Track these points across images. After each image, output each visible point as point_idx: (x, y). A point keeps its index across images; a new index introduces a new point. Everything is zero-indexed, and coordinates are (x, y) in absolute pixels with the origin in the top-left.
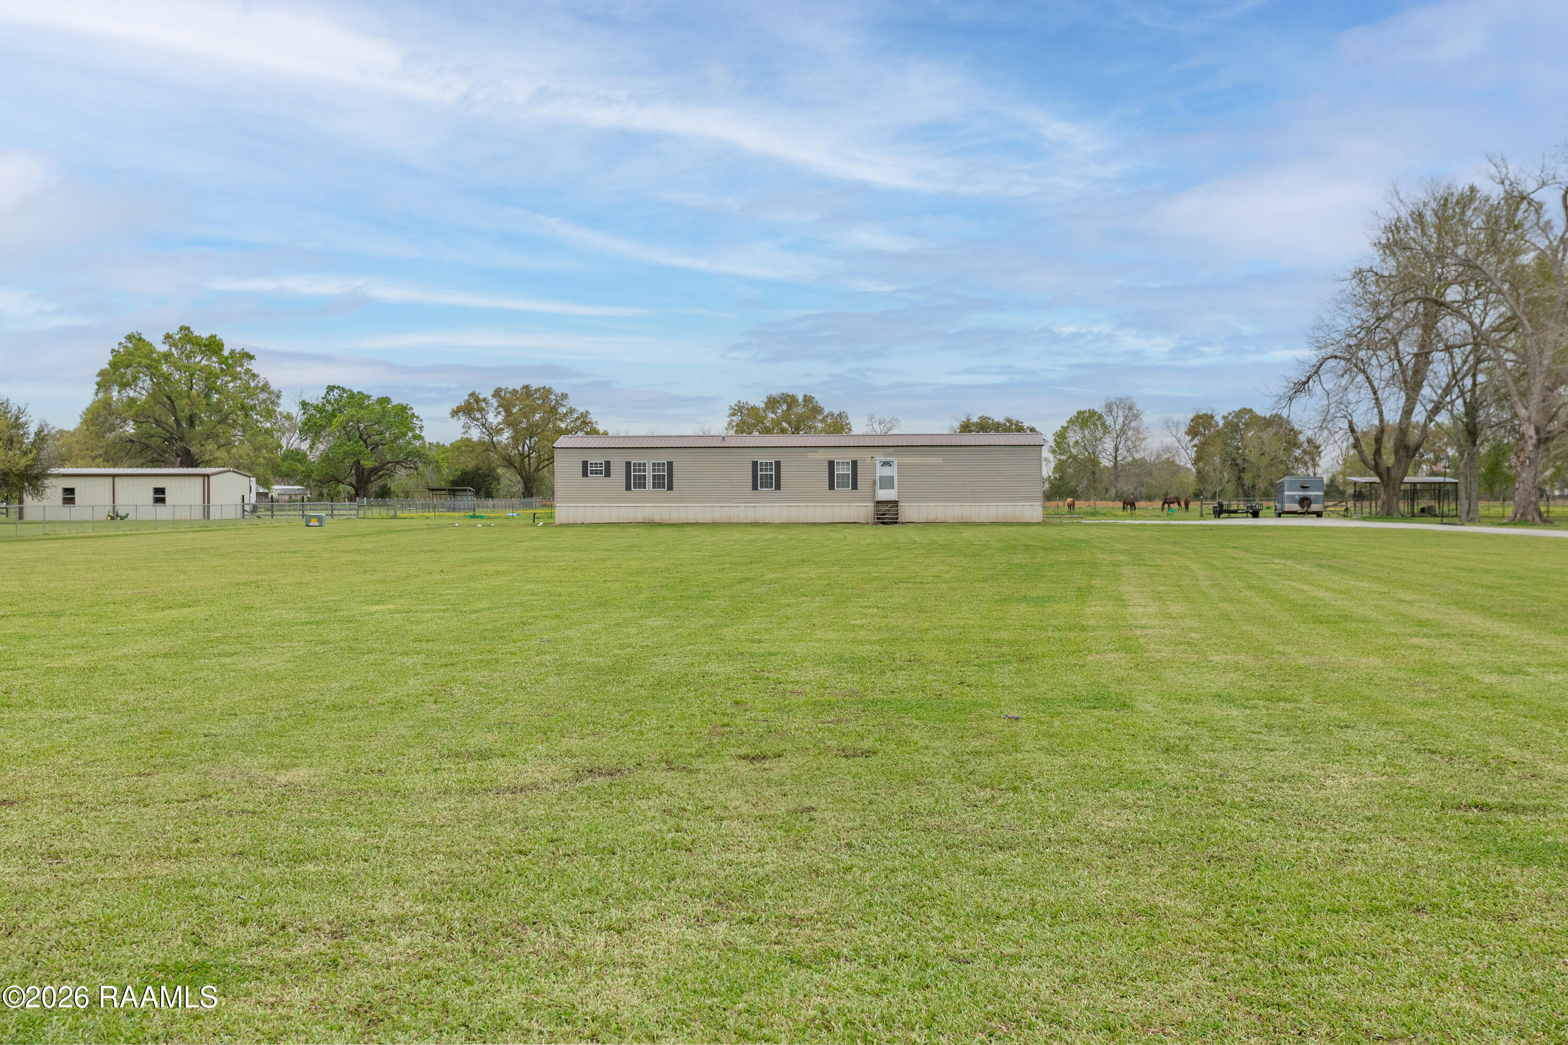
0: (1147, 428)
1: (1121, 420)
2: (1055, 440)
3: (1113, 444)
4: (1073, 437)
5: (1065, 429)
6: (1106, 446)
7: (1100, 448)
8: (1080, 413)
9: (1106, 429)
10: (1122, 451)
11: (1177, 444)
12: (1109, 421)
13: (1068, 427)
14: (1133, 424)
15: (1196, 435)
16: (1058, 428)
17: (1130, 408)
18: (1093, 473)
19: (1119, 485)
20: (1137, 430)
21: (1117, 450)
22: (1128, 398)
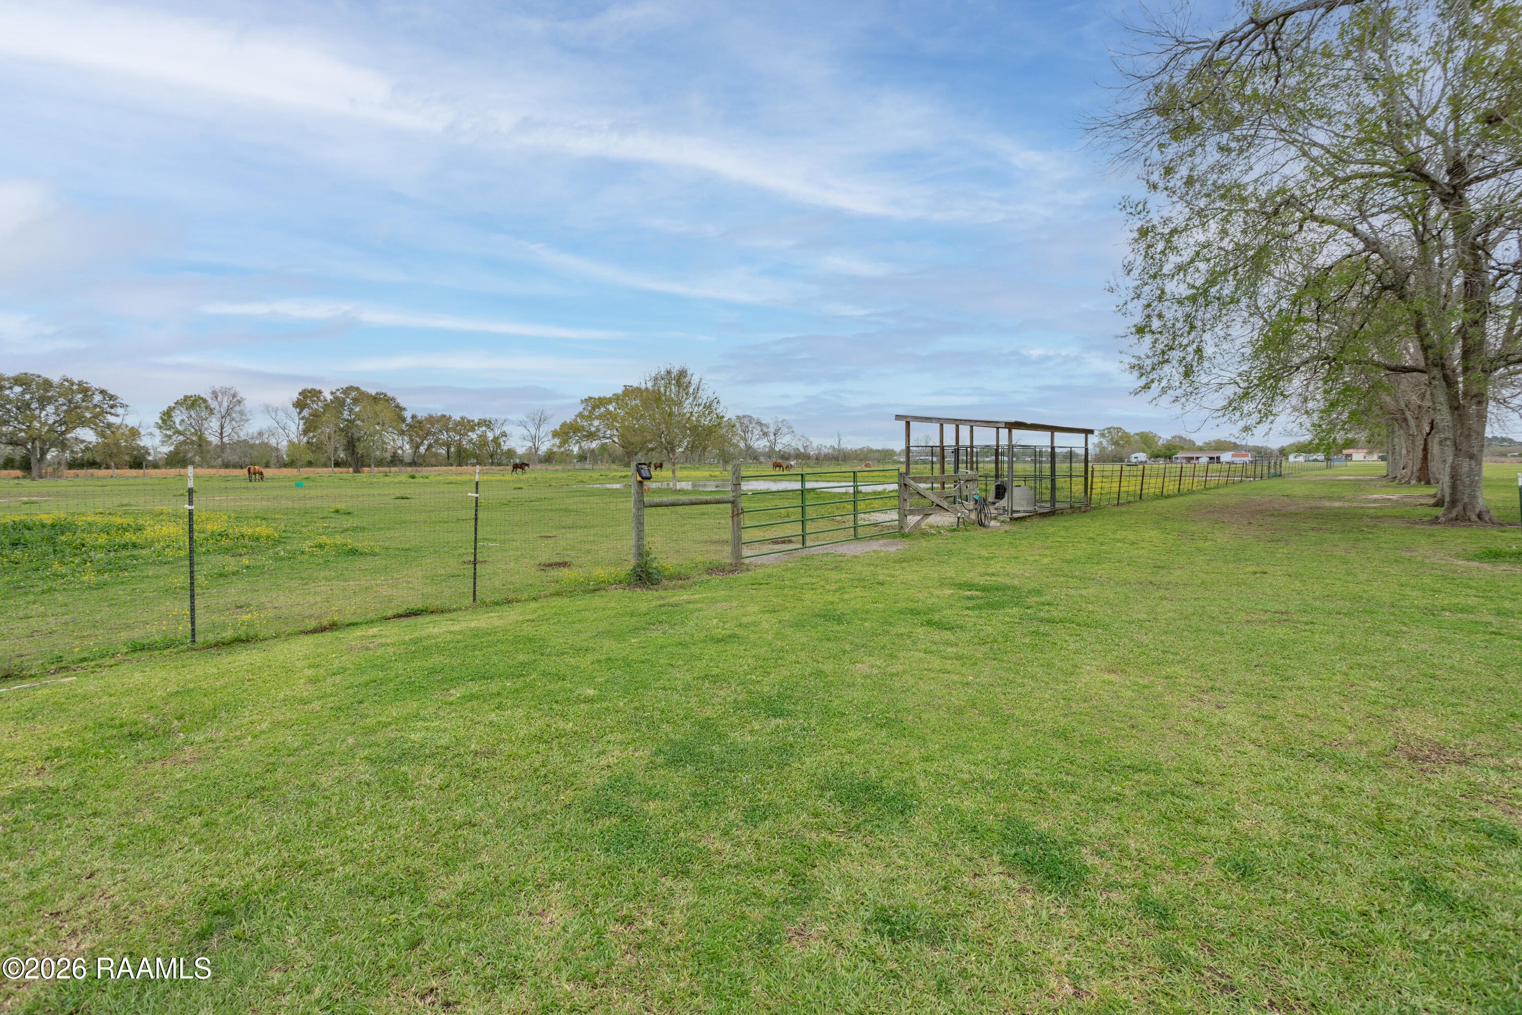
0: (250, 412)
1: (225, 404)
2: (161, 418)
3: (219, 423)
4: (178, 417)
5: (171, 409)
6: (212, 424)
7: (206, 425)
8: (186, 398)
9: (211, 412)
10: (227, 430)
11: (276, 425)
12: (213, 404)
13: (174, 408)
14: (237, 408)
15: (304, 408)
16: (165, 408)
17: (234, 396)
18: (200, 445)
19: (225, 455)
20: (241, 413)
21: (222, 427)
22: (232, 388)
